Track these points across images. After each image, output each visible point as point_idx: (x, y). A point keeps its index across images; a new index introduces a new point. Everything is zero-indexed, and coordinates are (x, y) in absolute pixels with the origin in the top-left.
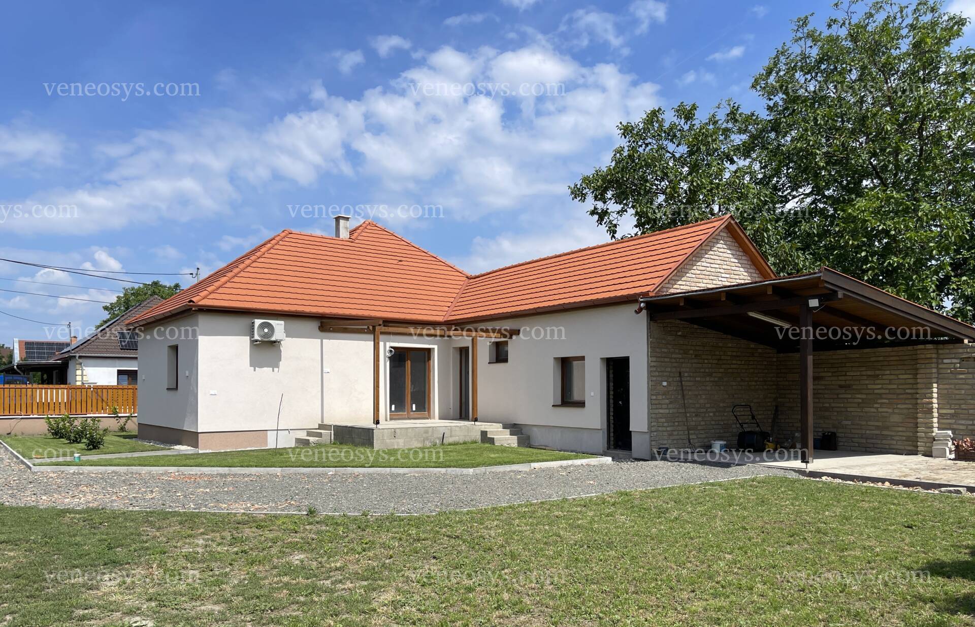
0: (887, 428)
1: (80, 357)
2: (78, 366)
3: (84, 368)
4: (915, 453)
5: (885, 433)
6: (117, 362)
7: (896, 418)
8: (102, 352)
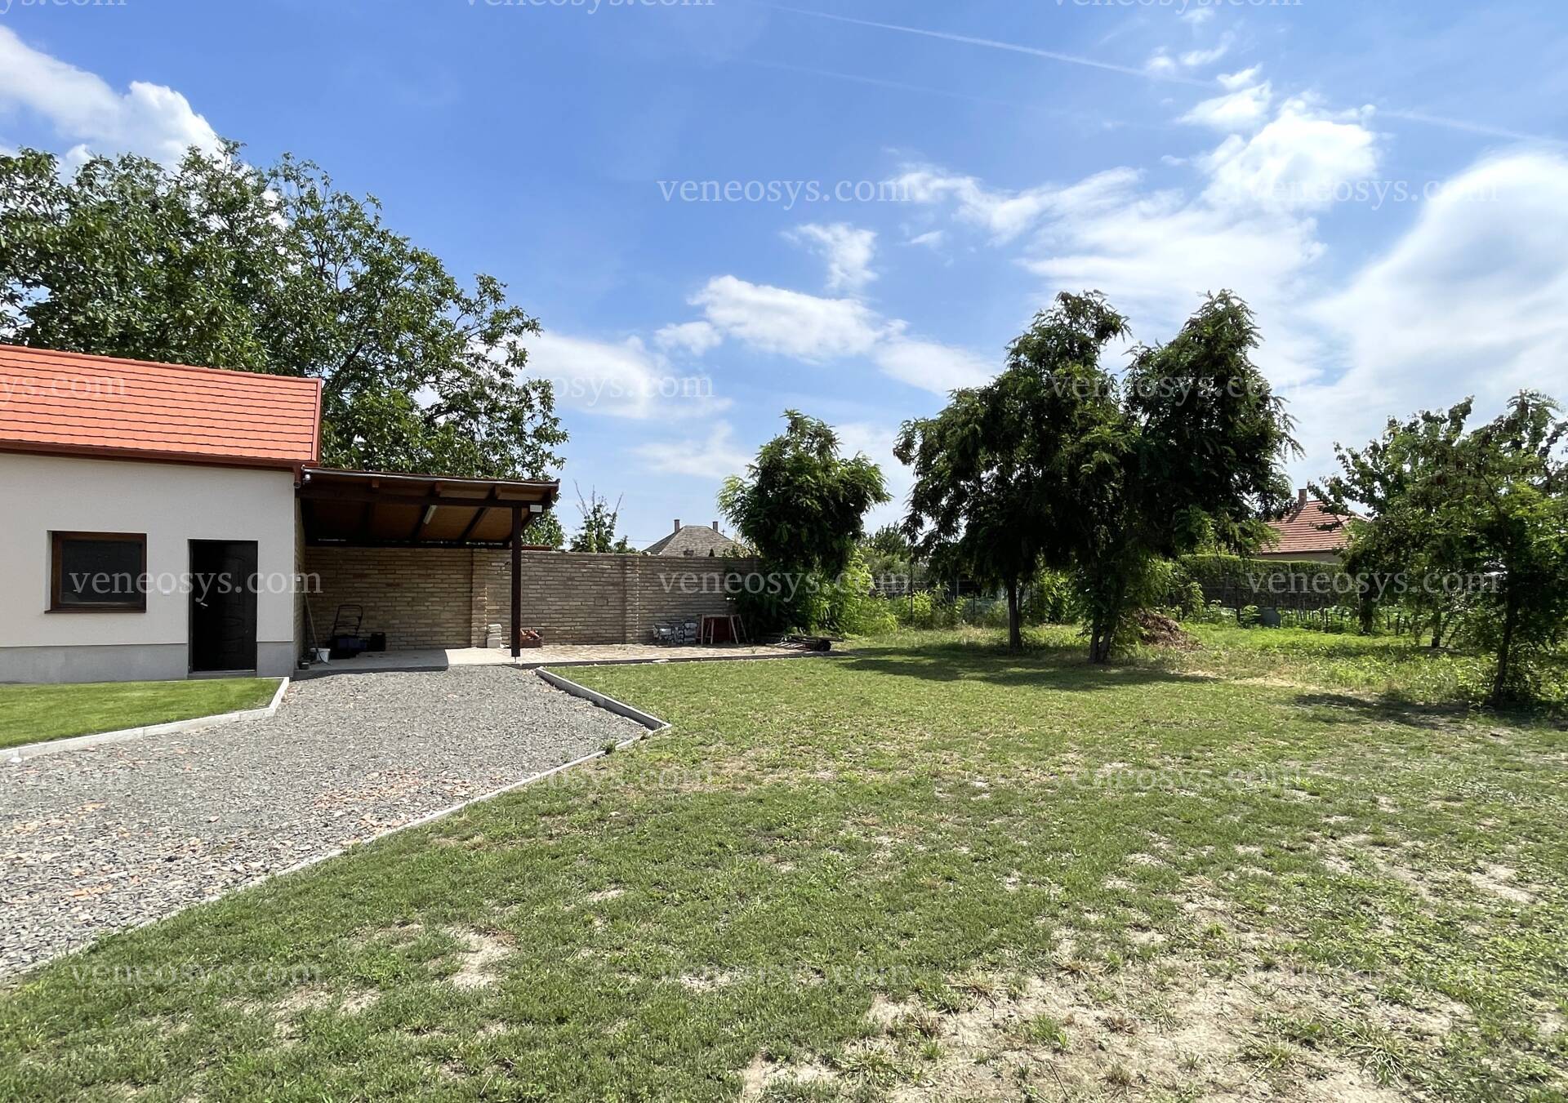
0: (438, 625)
4: (469, 645)
5: (437, 629)
7: (446, 616)
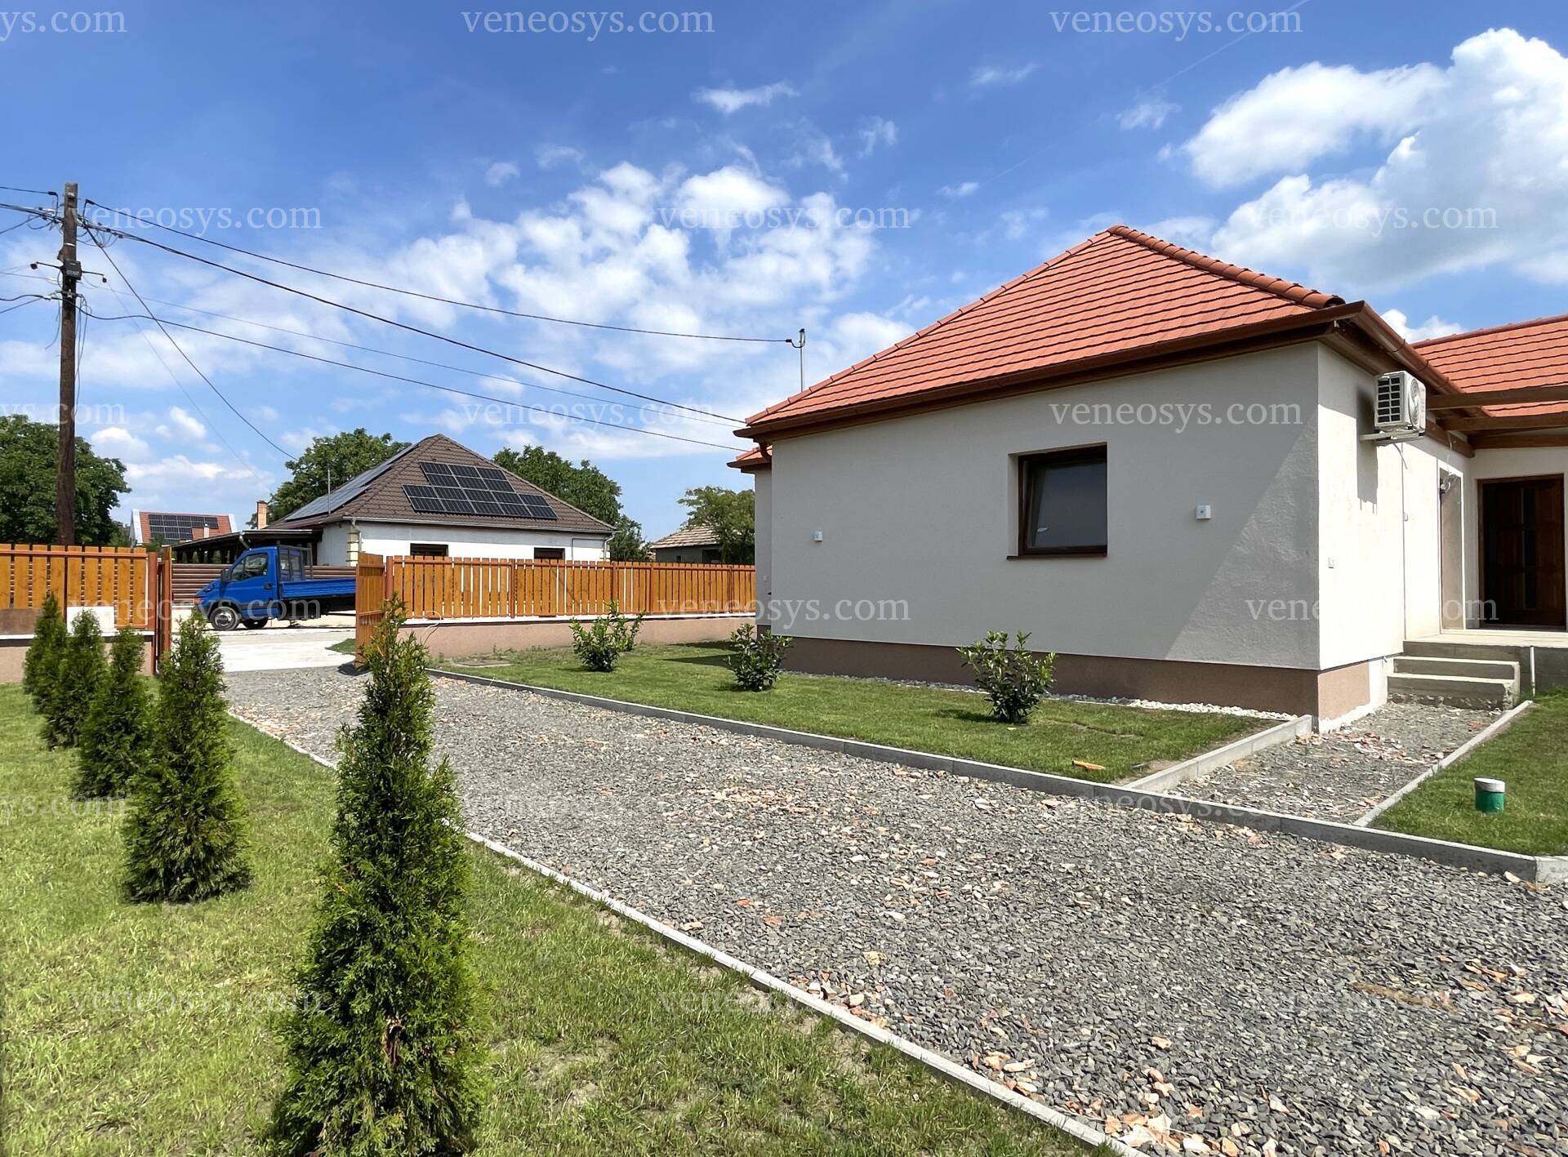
1: (358, 522)
2: (353, 538)
3: (363, 540)
6: (410, 531)
8: (386, 515)
